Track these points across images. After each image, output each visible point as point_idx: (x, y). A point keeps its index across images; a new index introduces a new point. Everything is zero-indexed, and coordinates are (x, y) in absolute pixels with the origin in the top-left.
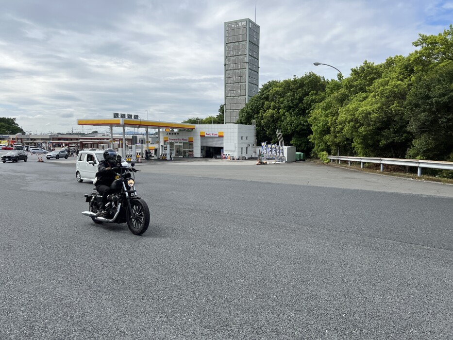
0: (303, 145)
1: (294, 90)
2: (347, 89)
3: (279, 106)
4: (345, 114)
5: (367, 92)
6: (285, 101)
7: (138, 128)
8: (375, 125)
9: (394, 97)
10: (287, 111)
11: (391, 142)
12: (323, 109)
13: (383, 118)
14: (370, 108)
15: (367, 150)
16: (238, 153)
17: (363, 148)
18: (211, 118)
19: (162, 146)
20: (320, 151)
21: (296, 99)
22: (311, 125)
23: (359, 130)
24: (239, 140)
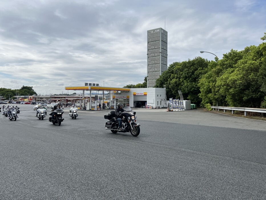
0: (195, 100)
1: (189, 67)
2: (221, 66)
3: (180, 77)
4: (220, 81)
5: (234, 68)
6: (184, 74)
7: (99, 91)
8: (239, 87)
9: (251, 70)
10: (185, 80)
11: (250, 98)
12: (206, 78)
13: (244, 83)
14: (236, 78)
15: (235, 103)
16: (156, 104)
17: (232, 101)
18: (139, 84)
19: (112, 101)
20: (206, 103)
21: (190, 72)
22: (200, 88)
23: (230, 91)
24: (156, 97)
